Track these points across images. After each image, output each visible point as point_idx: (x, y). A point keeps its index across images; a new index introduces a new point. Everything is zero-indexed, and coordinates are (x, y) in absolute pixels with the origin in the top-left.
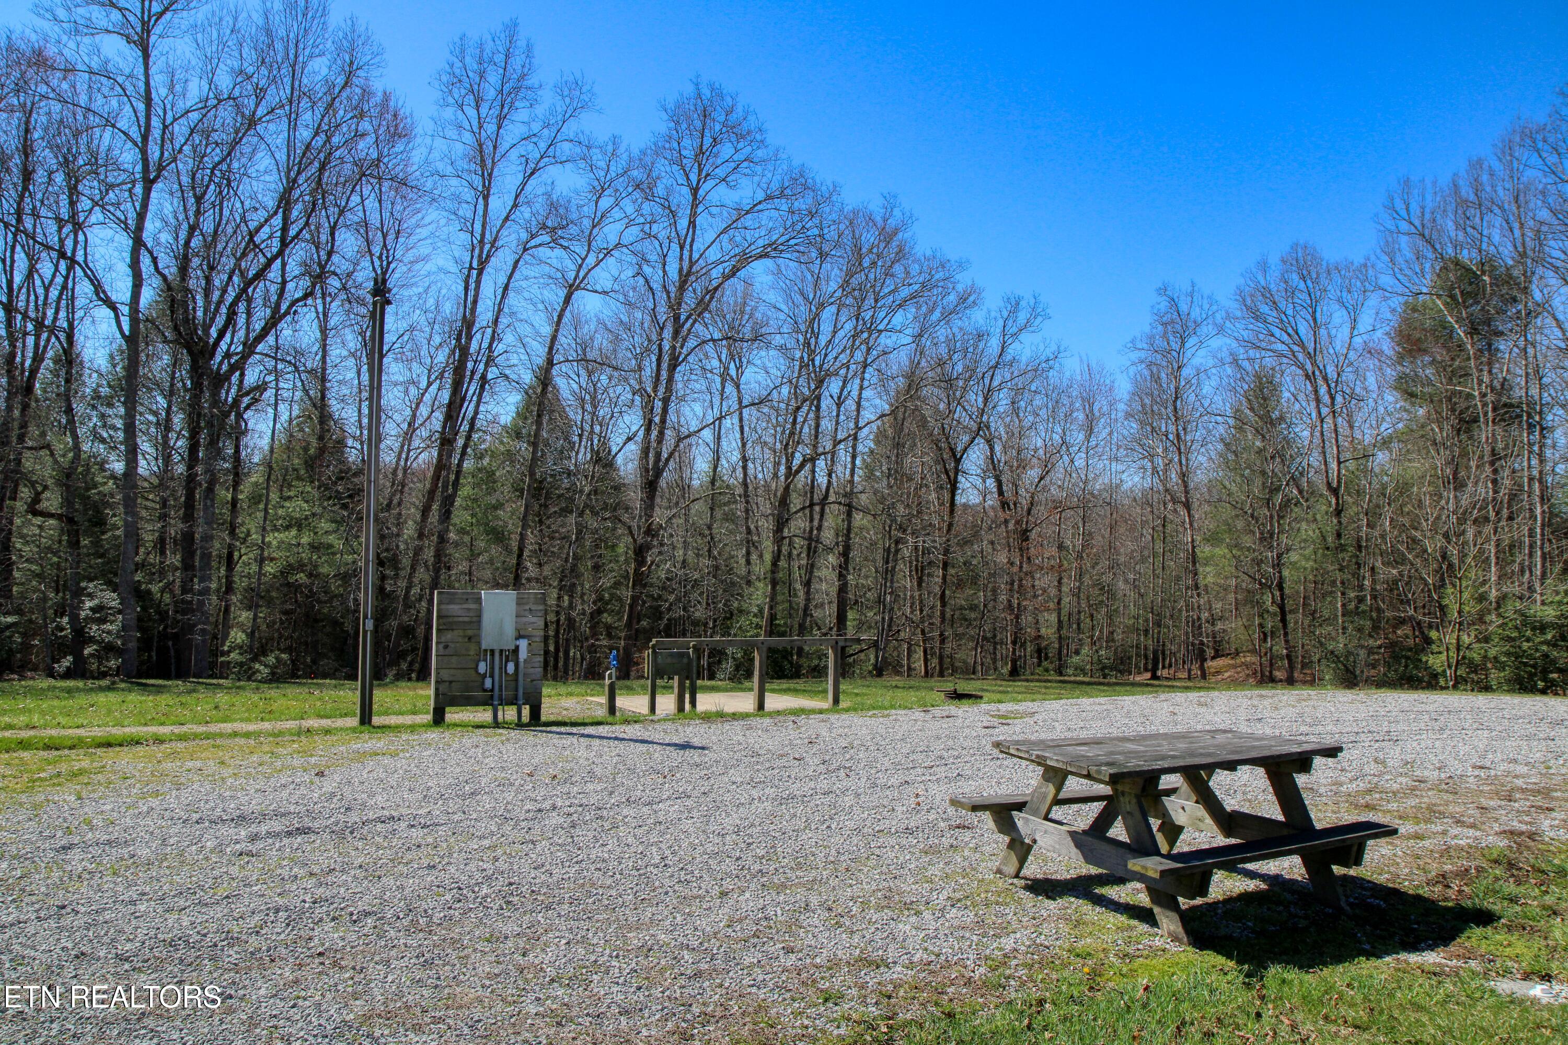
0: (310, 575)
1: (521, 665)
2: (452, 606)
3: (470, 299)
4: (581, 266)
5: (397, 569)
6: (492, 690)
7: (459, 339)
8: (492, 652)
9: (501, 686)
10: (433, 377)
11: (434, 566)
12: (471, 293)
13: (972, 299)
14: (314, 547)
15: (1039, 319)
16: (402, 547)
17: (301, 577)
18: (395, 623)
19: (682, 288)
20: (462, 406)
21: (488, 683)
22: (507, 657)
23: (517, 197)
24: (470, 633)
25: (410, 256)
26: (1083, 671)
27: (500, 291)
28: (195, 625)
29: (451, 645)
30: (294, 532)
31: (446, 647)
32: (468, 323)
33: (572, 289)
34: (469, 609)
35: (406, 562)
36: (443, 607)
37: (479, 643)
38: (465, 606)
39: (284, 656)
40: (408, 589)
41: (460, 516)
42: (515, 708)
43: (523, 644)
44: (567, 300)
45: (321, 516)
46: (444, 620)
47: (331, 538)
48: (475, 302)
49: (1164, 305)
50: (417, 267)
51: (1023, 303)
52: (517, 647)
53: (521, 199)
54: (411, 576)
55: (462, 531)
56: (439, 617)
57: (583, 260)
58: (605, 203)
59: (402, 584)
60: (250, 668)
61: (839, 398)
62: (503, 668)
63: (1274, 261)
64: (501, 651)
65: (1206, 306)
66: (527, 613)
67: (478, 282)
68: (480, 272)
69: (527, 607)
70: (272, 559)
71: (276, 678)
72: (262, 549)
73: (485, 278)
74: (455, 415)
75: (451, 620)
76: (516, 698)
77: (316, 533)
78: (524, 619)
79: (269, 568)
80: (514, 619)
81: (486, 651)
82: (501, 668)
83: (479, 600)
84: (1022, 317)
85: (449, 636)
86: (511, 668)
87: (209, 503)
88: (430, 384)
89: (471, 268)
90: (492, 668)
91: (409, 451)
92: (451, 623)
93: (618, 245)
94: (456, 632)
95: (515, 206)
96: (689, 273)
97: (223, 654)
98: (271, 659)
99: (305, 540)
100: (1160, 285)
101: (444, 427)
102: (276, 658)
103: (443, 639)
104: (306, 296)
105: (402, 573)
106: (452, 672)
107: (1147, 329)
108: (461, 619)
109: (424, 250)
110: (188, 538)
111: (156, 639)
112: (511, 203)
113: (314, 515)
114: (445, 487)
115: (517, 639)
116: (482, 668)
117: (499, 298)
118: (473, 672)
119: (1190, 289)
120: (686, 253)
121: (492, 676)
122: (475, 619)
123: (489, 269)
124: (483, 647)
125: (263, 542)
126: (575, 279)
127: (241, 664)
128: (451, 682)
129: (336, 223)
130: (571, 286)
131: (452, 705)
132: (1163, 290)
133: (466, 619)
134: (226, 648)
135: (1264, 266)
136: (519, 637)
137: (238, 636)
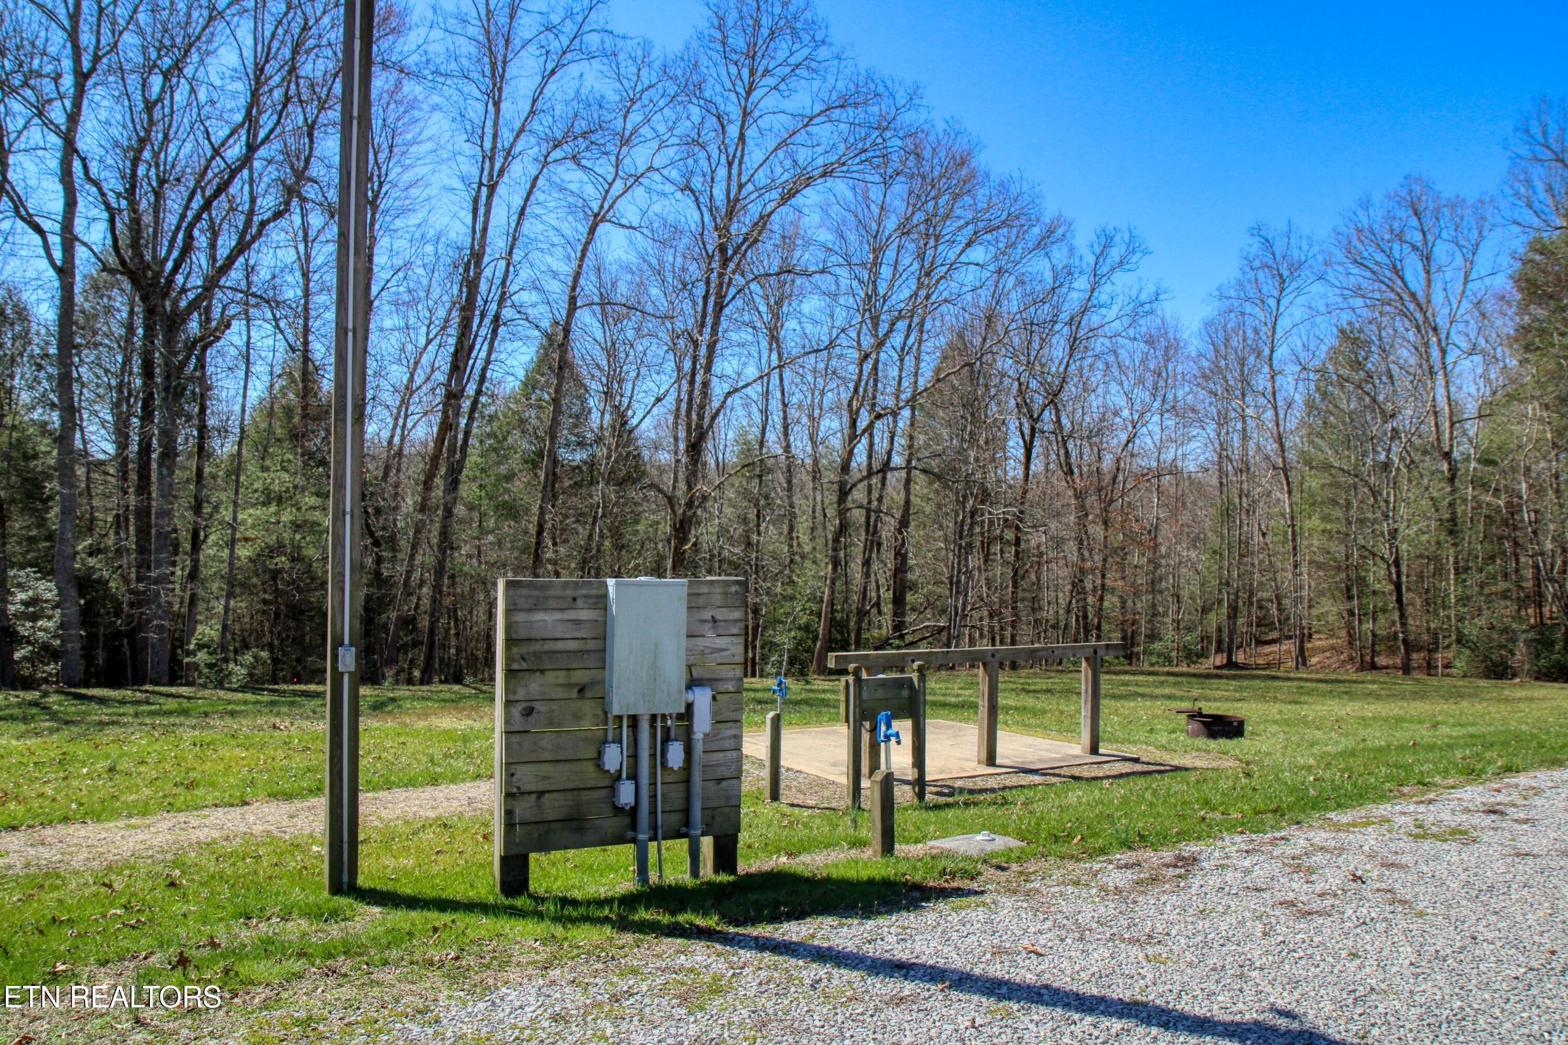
0: (293, 560)
1: (699, 747)
2: (539, 616)
3: (479, 227)
4: (607, 192)
5: (394, 550)
6: (634, 810)
7: (467, 270)
8: (634, 721)
9: (653, 797)
10: (434, 332)
11: (439, 546)
12: (481, 219)
13: (1060, 231)
14: (297, 526)
15: (1138, 255)
16: (400, 524)
17: (282, 561)
18: (393, 615)
19: (730, 214)
20: (469, 358)
21: (626, 794)
22: (666, 730)
23: (535, 101)
24: (580, 677)
25: (408, 177)
26: (1169, 660)
27: (515, 218)
28: (149, 621)
29: (537, 705)
30: (273, 509)
31: (529, 712)
32: (477, 256)
33: (597, 220)
34: (578, 622)
35: (404, 544)
36: (520, 617)
37: (603, 700)
38: (571, 615)
39: (264, 654)
40: (409, 573)
41: (468, 490)
42: (685, 842)
43: (702, 699)
44: (592, 230)
45: (303, 490)
46: (524, 649)
47: (317, 515)
48: (485, 230)
49: (1255, 248)
50: (414, 192)
51: (1117, 239)
52: (689, 706)
53: (539, 105)
54: (412, 557)
55: (471, 508)
56: (510, 641)
57: (611, 185)
58: (635, 117)
59: (401, 568)
60: (221, 670)
61: (903, 349)
62: (659, 756)
63: (1378, 198)
64: (654, 717)
65: (1305, 247)
66: (707, 629)
67: (489, 206)
68: (492, 189)
69: (707, 615)
70: (246, 540)
71: (253, 684)
72: (234, 529)
73: (496, 201)
74: (462, 365)
75: (536, 647)
76: (687, 823)
77: (299, 509)
78: (700, 642)
79: (244, 552)
80: (684, 641)
81: (620, 718)
82: (653, 756)
83: (601, 601)
84: (1115, 254)
85: (534, 686)
86: (676, 755)
87: (165, 471)
88: (429, 342)
89: (481, 184)
90: (634, 757)
91: (406, 416)
92: (538, 655)
93: (650, 168)
94: (550, 677)
95: (532, 112)
96: (737, 200)
97: (189, 653)
98: (248, 658)
99: (286, 517)
100: (1253, 224)
101: (450, 380)
102: (255, 657)
103: (521, 694)
104: (278, 215)
105: (400, 556)
106: (547, 769)
107: (1237, 274)
108: (560, 646)
109: (421, 171)
110: (143, 513)
111: (102, 639)
112: (527, 108)
113: (295, 487)
114: (452, 451)
115: (689, 687)
116: (613, 758)
117: (513, 225)
118: (590, 767)
119: (1286, 229)
120: (735, 172)
121: (634, 776)
122: (592, 645)
123: (501, 190)
124: (616, 711)
125: (235, 519)
126: (602, 207)
127: (210, 666)
128: (541, 794)
129: (314, 122)
130: (596, 215)
131: (545, 846)
132: (1257, 231)
133: (572, 645)
134: (192, 647)
135: (1365, 204)
136: (693, 683)
137: (208, 631)
